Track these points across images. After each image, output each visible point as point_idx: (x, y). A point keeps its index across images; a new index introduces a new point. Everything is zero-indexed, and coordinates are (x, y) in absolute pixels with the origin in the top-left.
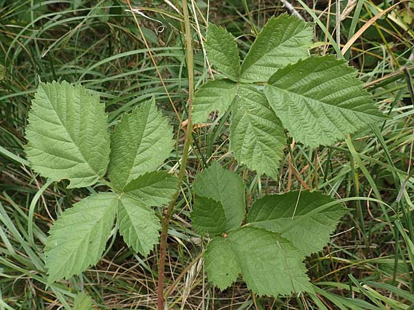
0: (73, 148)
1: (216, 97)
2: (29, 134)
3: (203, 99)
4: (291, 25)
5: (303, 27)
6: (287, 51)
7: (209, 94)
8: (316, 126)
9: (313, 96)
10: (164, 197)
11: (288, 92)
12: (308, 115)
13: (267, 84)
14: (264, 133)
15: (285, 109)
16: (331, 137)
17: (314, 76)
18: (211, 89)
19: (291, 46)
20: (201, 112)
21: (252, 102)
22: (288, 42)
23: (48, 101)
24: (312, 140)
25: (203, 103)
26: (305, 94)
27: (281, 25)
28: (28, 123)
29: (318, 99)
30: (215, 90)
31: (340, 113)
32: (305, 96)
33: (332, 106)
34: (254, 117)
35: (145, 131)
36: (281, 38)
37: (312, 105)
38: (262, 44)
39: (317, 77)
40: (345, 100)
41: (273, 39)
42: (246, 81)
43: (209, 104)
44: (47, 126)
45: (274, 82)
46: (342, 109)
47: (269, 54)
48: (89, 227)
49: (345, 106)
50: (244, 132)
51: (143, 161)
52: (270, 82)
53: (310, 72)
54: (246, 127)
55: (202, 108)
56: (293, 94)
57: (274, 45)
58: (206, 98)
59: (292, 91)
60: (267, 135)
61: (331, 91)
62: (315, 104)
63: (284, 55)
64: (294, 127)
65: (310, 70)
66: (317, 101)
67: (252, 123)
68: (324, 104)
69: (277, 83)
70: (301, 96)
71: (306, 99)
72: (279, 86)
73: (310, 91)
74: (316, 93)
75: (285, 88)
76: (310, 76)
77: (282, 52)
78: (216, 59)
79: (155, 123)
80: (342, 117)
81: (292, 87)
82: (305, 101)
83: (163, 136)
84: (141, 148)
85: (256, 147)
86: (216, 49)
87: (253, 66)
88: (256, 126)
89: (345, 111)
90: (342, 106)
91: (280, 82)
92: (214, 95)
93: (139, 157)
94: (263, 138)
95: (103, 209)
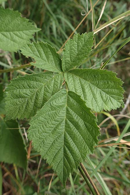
1: (46, 59)
3: (41, 50)
4: (116, 91)
5: (118, 99)
6: (98, 96)
7: (46, 53)
8: (46, 134)
9: (67, 126)
11: (65, 107)
12: (52, 126)
13: (67, 91)
14: (33, 101)
15: (53, 108)
16: (40, 147)
17: (81, 123)
18: (50, 53)
19: (102, 97)
20: (31, 51)
21: (52, 85)
22: (104, 94)
24: (34, 134)
25: (38, 51)
26: (67, 119)
27: (113, 84)
29: (66, 130)
30: (51, 57)
31: (59, 148)
32: (66, 120)
33: (63, 141)
34: (43, 90)
35: (17, 32)
36: (104, 88)
37: (60, 127)
38: (95, 76)
39: (81, 125)
40: (69, 150)
42: (66, 77)
43: (39, 56)
45: (70, 96)
46: (62, 150)
47: (91, 85)
49: (65, 151)
50: (30, 87)
52: (70, 93)
53: (83, 119)
54: (34, 88)
55: (34, 51)
56: (65, 112)
57: (98, 86)
58: (43, 52)
59: (67, 110)
60: (33, 104)
61: (73, 138)
62: (62, 128)
63: (94, 95)
64: (41, 118)
65: (84, 119)
66: (64, 130)
67: (38, 91)
68: (63, 135)
69: (70, 98)
70: (65, 117)
71: (64, 122)
72: (68, 100)
73: (70, 123)
74: (69, 127)
75: (68, 105)
76: (81, 120)
77: (95, 92)
78: (71, 49)
79: (25, 36)
80: (57, 151)
81: (70, 109)
82: (62, 121)
83: (18, 44)
85: (23, 99)
86: (78, 46)
87: (78, 77)
88: (37, 94)
89: (62, 152)
90: (64, 149)
91: (71, 100)
92: (48, 58)
94: (30, 101)
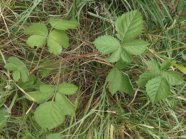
0: (126, 29)
2: (123, 15)
6: (174, 80)
10: (125, 59)
22: (176, 79)
23: (134, 15)
28: (126, 13)
35: (140, 45)
36: (176, 77)
41: (175, 75)
42: (161, 72)
44: (128, 19)
47: (171, 75)
48: (110, 44)
51: (132, 48)
77: (173, 78)
84: (135, 46)
93: (132, 47)
95: (116, 45)
